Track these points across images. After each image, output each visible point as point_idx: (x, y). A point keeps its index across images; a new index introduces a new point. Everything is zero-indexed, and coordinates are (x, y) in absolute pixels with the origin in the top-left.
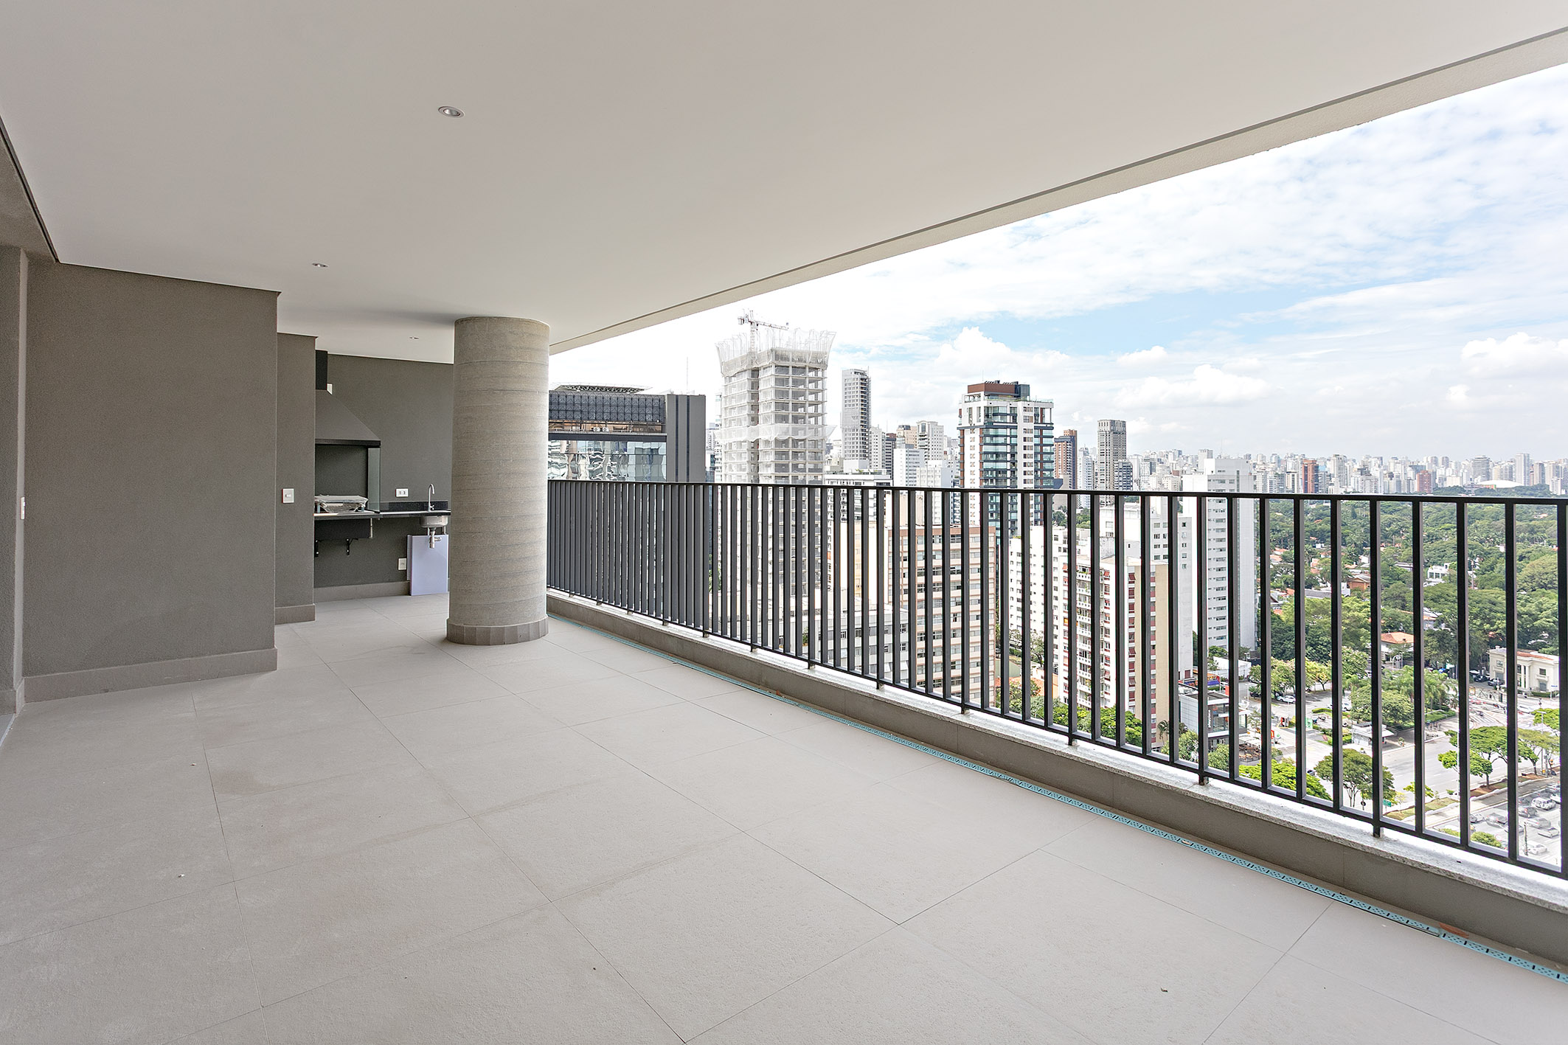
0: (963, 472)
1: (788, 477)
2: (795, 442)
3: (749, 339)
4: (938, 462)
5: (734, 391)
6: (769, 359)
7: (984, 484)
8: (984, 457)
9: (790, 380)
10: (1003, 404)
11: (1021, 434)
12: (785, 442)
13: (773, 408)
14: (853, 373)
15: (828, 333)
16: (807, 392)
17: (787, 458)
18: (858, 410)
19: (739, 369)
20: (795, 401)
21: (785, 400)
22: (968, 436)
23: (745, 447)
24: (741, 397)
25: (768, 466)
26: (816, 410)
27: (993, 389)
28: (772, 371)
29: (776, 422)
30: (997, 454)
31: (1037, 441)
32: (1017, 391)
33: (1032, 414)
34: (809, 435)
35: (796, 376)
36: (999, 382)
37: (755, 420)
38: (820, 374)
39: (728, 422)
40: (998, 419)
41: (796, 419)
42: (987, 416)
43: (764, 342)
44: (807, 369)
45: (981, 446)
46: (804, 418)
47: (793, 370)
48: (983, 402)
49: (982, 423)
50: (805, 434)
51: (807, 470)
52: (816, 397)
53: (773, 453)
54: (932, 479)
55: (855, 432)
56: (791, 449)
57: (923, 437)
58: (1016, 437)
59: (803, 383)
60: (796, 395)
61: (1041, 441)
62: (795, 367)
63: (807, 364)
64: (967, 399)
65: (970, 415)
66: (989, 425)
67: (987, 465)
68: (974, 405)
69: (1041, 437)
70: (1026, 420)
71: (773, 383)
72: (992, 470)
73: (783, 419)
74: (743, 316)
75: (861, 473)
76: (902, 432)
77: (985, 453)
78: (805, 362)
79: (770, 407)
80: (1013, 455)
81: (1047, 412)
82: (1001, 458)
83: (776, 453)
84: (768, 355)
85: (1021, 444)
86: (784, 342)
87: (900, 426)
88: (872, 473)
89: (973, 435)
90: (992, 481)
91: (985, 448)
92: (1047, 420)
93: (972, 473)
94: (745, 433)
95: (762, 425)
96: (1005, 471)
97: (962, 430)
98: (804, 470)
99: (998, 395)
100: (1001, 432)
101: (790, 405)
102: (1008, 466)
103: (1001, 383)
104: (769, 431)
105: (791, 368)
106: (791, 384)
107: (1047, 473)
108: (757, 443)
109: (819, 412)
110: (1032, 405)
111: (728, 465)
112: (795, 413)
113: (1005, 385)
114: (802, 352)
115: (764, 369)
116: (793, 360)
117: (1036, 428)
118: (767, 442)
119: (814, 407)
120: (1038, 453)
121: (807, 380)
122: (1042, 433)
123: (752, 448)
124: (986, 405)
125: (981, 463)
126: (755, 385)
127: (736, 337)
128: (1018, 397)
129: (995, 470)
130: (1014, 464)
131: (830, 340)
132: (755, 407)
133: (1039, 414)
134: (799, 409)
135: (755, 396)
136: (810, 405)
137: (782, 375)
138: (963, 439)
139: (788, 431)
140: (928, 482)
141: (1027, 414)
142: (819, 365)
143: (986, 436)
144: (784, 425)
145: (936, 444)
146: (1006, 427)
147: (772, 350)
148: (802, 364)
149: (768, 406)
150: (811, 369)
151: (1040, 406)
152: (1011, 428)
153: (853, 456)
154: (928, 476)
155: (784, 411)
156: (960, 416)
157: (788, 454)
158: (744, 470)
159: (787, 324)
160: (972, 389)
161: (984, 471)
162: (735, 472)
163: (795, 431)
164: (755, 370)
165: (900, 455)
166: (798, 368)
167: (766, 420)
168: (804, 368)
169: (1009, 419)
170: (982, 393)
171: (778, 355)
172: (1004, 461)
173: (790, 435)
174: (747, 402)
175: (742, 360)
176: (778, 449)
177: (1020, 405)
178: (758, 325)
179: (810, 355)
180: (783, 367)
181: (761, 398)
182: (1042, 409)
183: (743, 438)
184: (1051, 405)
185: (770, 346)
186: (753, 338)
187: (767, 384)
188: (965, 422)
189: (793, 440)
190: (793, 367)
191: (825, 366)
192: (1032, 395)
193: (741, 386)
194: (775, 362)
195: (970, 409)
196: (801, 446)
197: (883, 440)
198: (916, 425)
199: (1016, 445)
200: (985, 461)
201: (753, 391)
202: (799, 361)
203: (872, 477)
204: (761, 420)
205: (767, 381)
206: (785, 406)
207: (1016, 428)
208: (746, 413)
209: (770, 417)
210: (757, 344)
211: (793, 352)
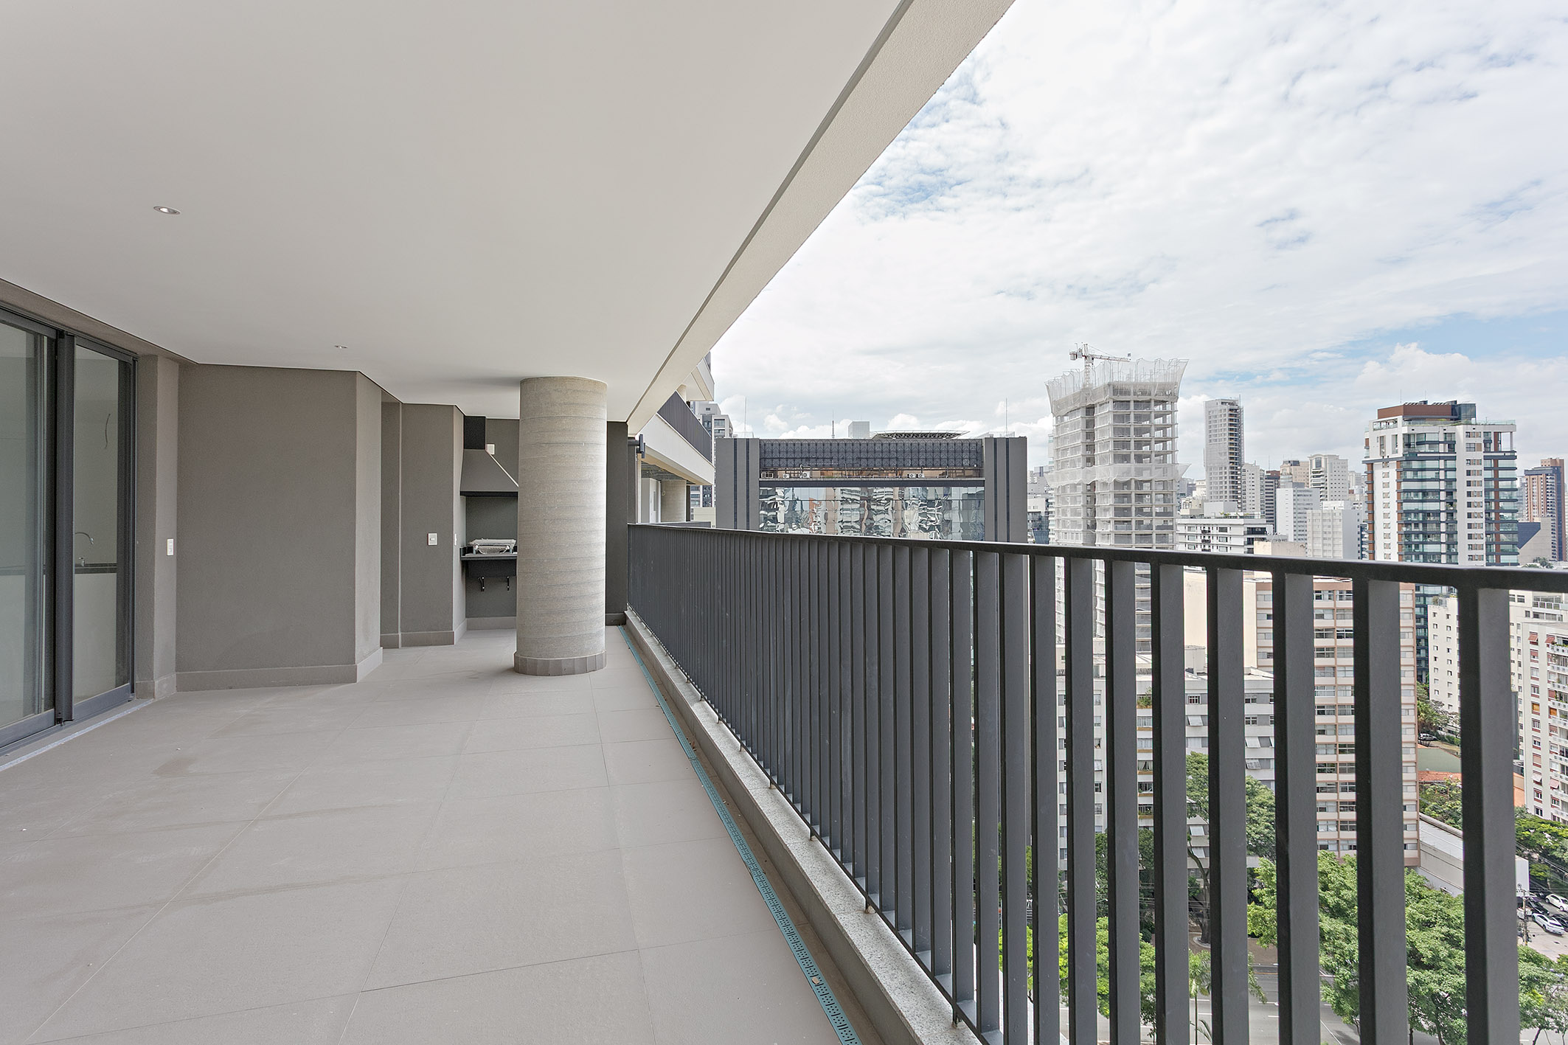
0: (1372, 514)
1: (1130, 521)
2: (1139, 484)
3: (1083, 375)
4: (1339, 505)
5: (1068, 431)
6: (1105, 394)
7: (1404, 529)
8: (1404, 496)
9: (1132, 416)
10: (1433, 431)
11: (1461, 466)
12: (1127, 484)
13: (1111, 447)
14: (1220, 404)
15: (1178, 362)
16: (1153, 428)
17: (1130, 501)
18: (1225, 444)
19: (1071, 408)
20: (1139, 439)
21: (1126, 438)
22: (1378, 472)
23: (1080, 489)
24: (1074, 437)
25: (1106, 510)
26: (1165, 447)
27: (1414, 412)
28: (1110, 407)
29: (1115, 462)
30: (1425, 492)
31: (1490, 474)
32: (1455, 413)
33: (1480, 440)
34: (1156, 475)
35: (1139, 411)
36: (1425, 402)
37: (1090, 461)
38: (1169, 407)
39: (1060, 464)
40: (1426, 448)
41: (1139, 458)
42: (1408, 445)
43: (1099, 379)
44: (1153, 403)
45: (1399, 483)
46: (1149, 456)
47: (1135, 405)
48: (1402, 428)
49: (1400, 455)
50: (1151, 474)
51: (1154, 514)
52: (1165, 433)
53: (1112, 495)
54: (1330, 524)
55: (1223, 470)
56: (1133, 491)
57: (1317, 474)
58: (1454, 470)
59: (1148, 418)
60: (1139, 431)
61: (1496, 474)
62: (1138, 401)
63: (1153, 397)
64: (1377, 426)
65: (1382, 446)
66: (1410, 457)
67: (1406, 506)
68: (1388, 434)
69: (1496, 469)
70: (1470, 448)
71: (1110, 420)
72: (1416, 512)
73: (1125, 458)
74: (1076, 350)
75: (1226, 517)
76: (1288, 469)
77: (1405, 491)
78: (1150, 395)
79: (1108, 446)
80: (1450, 493)
81: (1505, 438)
82: (1430, 497)
83: (1116, 496)
84: (1105, 391)
85: (1461, 478)
86: (1121, 375)
87: (1284, 462)
88: (1241, 517)
89: (1386, 470)
90: (1417, 525)
91: (1404, 486)
92: (1505, 446)
93: (1386, 516)
94: (1079, 475)
95: (1098, 467)
96: (1438, 513)
97: (1371, 465)
98: (1150, 514)
99: (1424, 419)
100: (1429, 464)
101: (1132, 443)
102: (1443, 506)
103: (1429, 404)
104: (1106, 472)
105: (1132, 403)
106: (1132, 420)
107: (1507, 515)
108: (1093, 485)
109: (1168, 449)
110: (1480, 429)
111: (1060, 510)
112: (1139, 452)
113: (1436, 406)
114: (1146, 385)
115: (1101, 405)
116: (1135, 394)
117: (1486, 458)
118: (1105, 484)
119: (1162, 444)
120: (1492, 490)
121: (1153, 415)
122: (1496, 464)
123: (1090, 490)
124: (1406, 432)
125: (1400, 504)
126: (1090, 423)
127: (1067, 374)
128: (1456, 420)
129: (1422, 511)
130: (1451, 504)
131: (1182, 368)
132: (1090, 447)
133: (1492, 440)
134: (1144, 448)
135: (1090, 435)
136: (1156, 442)
137: (1122, 411)
138: (1371, 474)
139: (1130, 471)
140: (1323, 526)
141: (1472, 440)
142: (1167, 397)
143: (1406, 470)
144: (1125, 465)
145: (1337, 482)
146: (1439, 458)
147: (1109, 385)
148: (1147, 398)
149: (1105, 445)
150: (1157, 403)
151: (1493, 430)
152: (1446, 459)
153: (1221, 497)
154: (1324, 520)
155: (1125, 450)
156: (1367, 446)
157: (1130, 497)
158: (1079, 514)
159: (1129, 355)
160: (1383, 413)
161: (1403, 514)
162: (1069, 516)
163: (1139, 472)
164: (1091, 408)
165: (1284, 497)
166: (1141, 402)
167: (1103, 460)
168: (1149, 402)
169: (1442, 448)
170: (1400, 418)
171: (1117, 390)
172: (1436, 501)
173: (1133, 476)
174: (1082, 443)
175: (1075, 397)
176: (1118, 492)
177: (1460, 430)
178: (1093, 359)
179: (1155, 387)
180: (1122, 401)
181: (1098, 438)
182: (1497, 434)
183: (1077, 481)
184: (1511, 428)
185: (1107, 381)
186: (1087, 372)
187: (1105, 420)
188: (1375, 454)
189: (1136, 482)
190: (1134, 401)
191: (1174, 397)
192: (1480, 417)
193: (1074, 425)
194: (1113, 397)
195: (1382, 438)
196: (1146, 487)
197: (1261, 479)
198: (1308, 460)
199: (1455, 480)
200: (1405, 501)
201: (1088, 430)
202: (1142, 394)
203: (1241, 521)
204: (1097, 461)
205: (1104, 418)
206: (1125, 444)
207: (1454, 458)
208: (1079, 454)
209: (1107, 457)
210: (1092, 380)
211: (1135, 385)
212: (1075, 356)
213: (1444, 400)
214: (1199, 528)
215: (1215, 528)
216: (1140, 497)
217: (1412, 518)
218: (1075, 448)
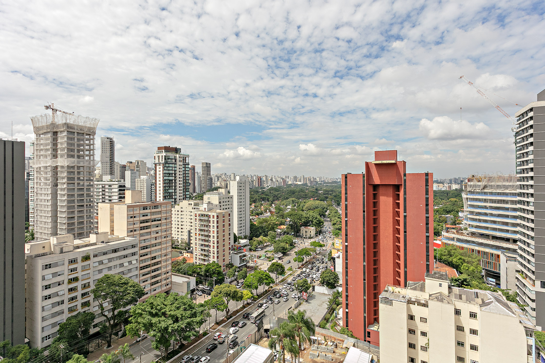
0: (156, 180)
1: (75, 183)
2: (79, 167)
3: (51, 117)
4: (145, 177)
5: (42, 142)
6: (63, 128)
7: (164, 185)
9: (76, 139)
10: (171, 155)
11: (178, 167)
12: (73, 167)
13: (66, 151)
14: (106, 139)
15: (96, 119)
16: (85, 145)
17: (75, 175)
18: (108, 154)
19: (45, 131)
20: (78, 148)
21: (72, 147)
22: (158, 167)
23: (49, 169)
24: (47, 145)
25: (63, 178)
26: (90, 153)
27: (167, 149)
28: (65, 134)
29: (68, 157)
30: (169, 174)
31: (184, 169)
32: (176, 150)
33: (182, 159)
34: (86, 164)
35: (79, 137)
36: (170, 146)
37: (55, 156)
38: (92, 137)
39: (38, 157)
40: (170, 160)
41: (79, 157)
42: (165, 159)
43: (60, 120)
44: (85, 134)
45: (163, 171)
46: (83, 156)
48: (164, 154)
49: (163, 162)
50: (84, 164)
51: (85, 180)
52: (90, 147)
53: (66, 172)
54: (143, 183)
55: (107, 164)
56: (76, 170)
57: (138, 166)
58: (176, 167)
59: (83, 140)
60: (79, 145)
61: (185, 169)
63: (85, 132)
64: (157, 152)
65: (159, 159)
66: (166, 163)
67: (165, 178)
68: (160, 155)
69: (185, 168)
70: (180, 161)
71: (66, 139)
72: (167, 180)
73: (73, 156)
74: (48, 105)
75: (111, 181)
76: (129, 164)
77: (165, 173)
78: (84, 131)
79: (64, 150)
80: (175, 174)
81: (187, 158)
82: (170, 175)
83: (68, 172)
84: (63, 126)
85: (178, 170)
86: (71, 121)
87: (127, 162)
88: (116, 181)
89: (160, 167)
90: (167, 184)
91: (164, 172)
92: (187, 162)
93: (160, 181)
94: (49, 162)
95: (59, 159)
96: (172, 180)
97: (156, 164)
98: (83, 180)
99: (169, 151)
100: (171, 165)
101: (76, 150)
102: (173, 178)
103: (171, 147)
104: (63, 162)
105: (76, 134)
106: (76, 140)
107: (187, 181)
108: (56, 167)
110: (182, 156)
111: (38, 178)
112: (78, 154)
113: (172, 148)
114: (83, 126)
115: (61, 132)
116: (77, 129)
117: (183, 164)
118: (62, 167)
119: (88, 152)
120: (184, 174)
121: (85, 139)
122: (185, 166)
123: (53, 169)
125: (163, 177)
126: (55, 139)
127: (43, 115)
128: (177, 152)
129: (169, 180)
130: (175, 177)
131: (97, 122)
132: (55, 150)
133: (184, 159)
134: (81, 152)
135: (55, 145)
136: (86, 151)
137: (71, 136)
138: (156, 168)
139: (75, 162)
140: (141, 184)
141: (180, 159)
142: (91, 133)
143: (165, 167)
144: (72, 159)
145: (143, 169)
146: (173, 164)
147: (65, 124)
148: (83, 132)
150: (87, 134)
151: (185, 156)
152: (174, 164)
153: (106, 174)
154: (141, 182)
155: (72, 153)
156: (155, 159)
157: (75, 173)
158: (49, 180)
159: (73, 113)
160: (159, 148)
161: (164, 180)
162: (43, 181)
163: (78, 162)
164: (56, 132)
165: (128, 174)
166: (80, 133)
167: (62, 156)
168: (83, 134)
169: (173, 161)
170: (163, 150)
171: (69, 126)
172: (172, 176)
173: (76, 164)
174: (51, 147)
175: (47, 127)
176: (69, 170)
177: (178, 155)
178: (56, 111)
179: (86, 128)
180: (71, 132)
181: (59, 146)
182: (185, 158)
183: (48, 165)
184: (188, 156)
185: (64, 122)
186: (53, 116)
187: (62, 139)
188: (157, 162)
189: (77, 166)
190: (77, 133)
191: (94, 133)
192: (182, 153)
193: (47, 139)
194: (67, 129)
195: (159, 156)
196: (82, 169)
197: (120, 167)
198: (135, 162)
199: (176, 170)
200: (165, 176)
201: (54, 142)
202: (80, 130)
203: (117, 183)
204: (59, 156)
205: (63, 138)
206: (72, 150)
207: (176, 164)
208: (49, 152)
209: (64, 155)
210: (56, 120)
211: (77, 126)
212: (47, 108)
213: (174, 146)
214: (101, 185)
215: (107, 185)
216: (79, 173)
217: (166, 182)
218: (47, 150)
